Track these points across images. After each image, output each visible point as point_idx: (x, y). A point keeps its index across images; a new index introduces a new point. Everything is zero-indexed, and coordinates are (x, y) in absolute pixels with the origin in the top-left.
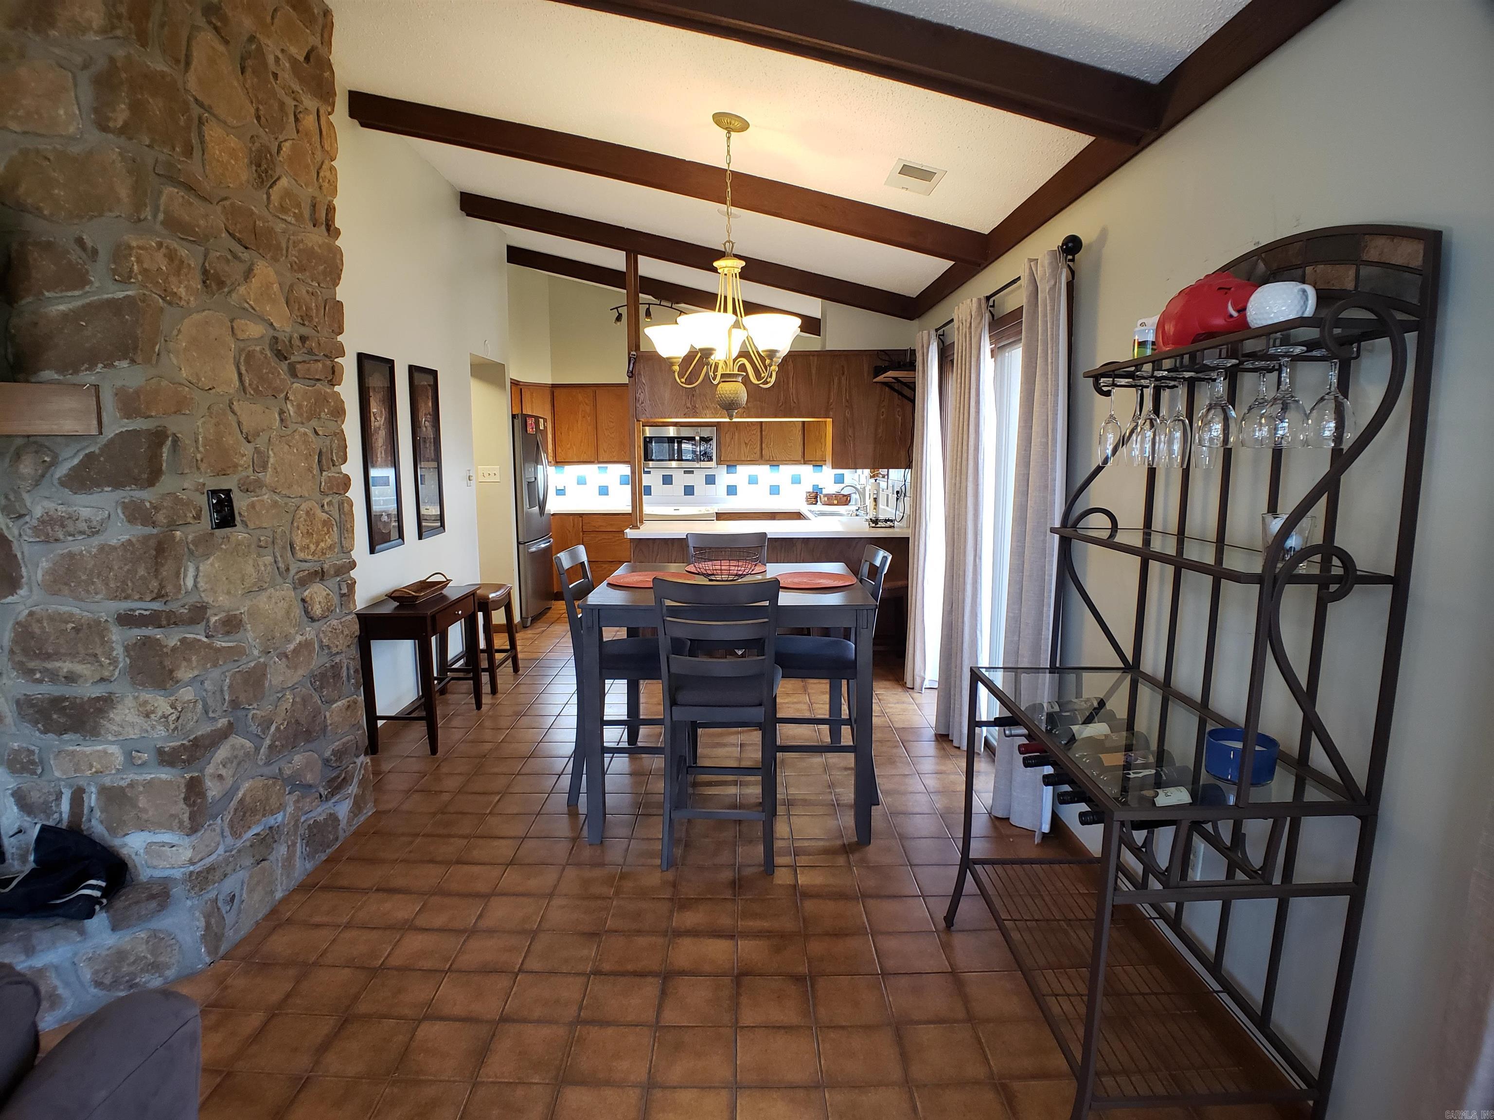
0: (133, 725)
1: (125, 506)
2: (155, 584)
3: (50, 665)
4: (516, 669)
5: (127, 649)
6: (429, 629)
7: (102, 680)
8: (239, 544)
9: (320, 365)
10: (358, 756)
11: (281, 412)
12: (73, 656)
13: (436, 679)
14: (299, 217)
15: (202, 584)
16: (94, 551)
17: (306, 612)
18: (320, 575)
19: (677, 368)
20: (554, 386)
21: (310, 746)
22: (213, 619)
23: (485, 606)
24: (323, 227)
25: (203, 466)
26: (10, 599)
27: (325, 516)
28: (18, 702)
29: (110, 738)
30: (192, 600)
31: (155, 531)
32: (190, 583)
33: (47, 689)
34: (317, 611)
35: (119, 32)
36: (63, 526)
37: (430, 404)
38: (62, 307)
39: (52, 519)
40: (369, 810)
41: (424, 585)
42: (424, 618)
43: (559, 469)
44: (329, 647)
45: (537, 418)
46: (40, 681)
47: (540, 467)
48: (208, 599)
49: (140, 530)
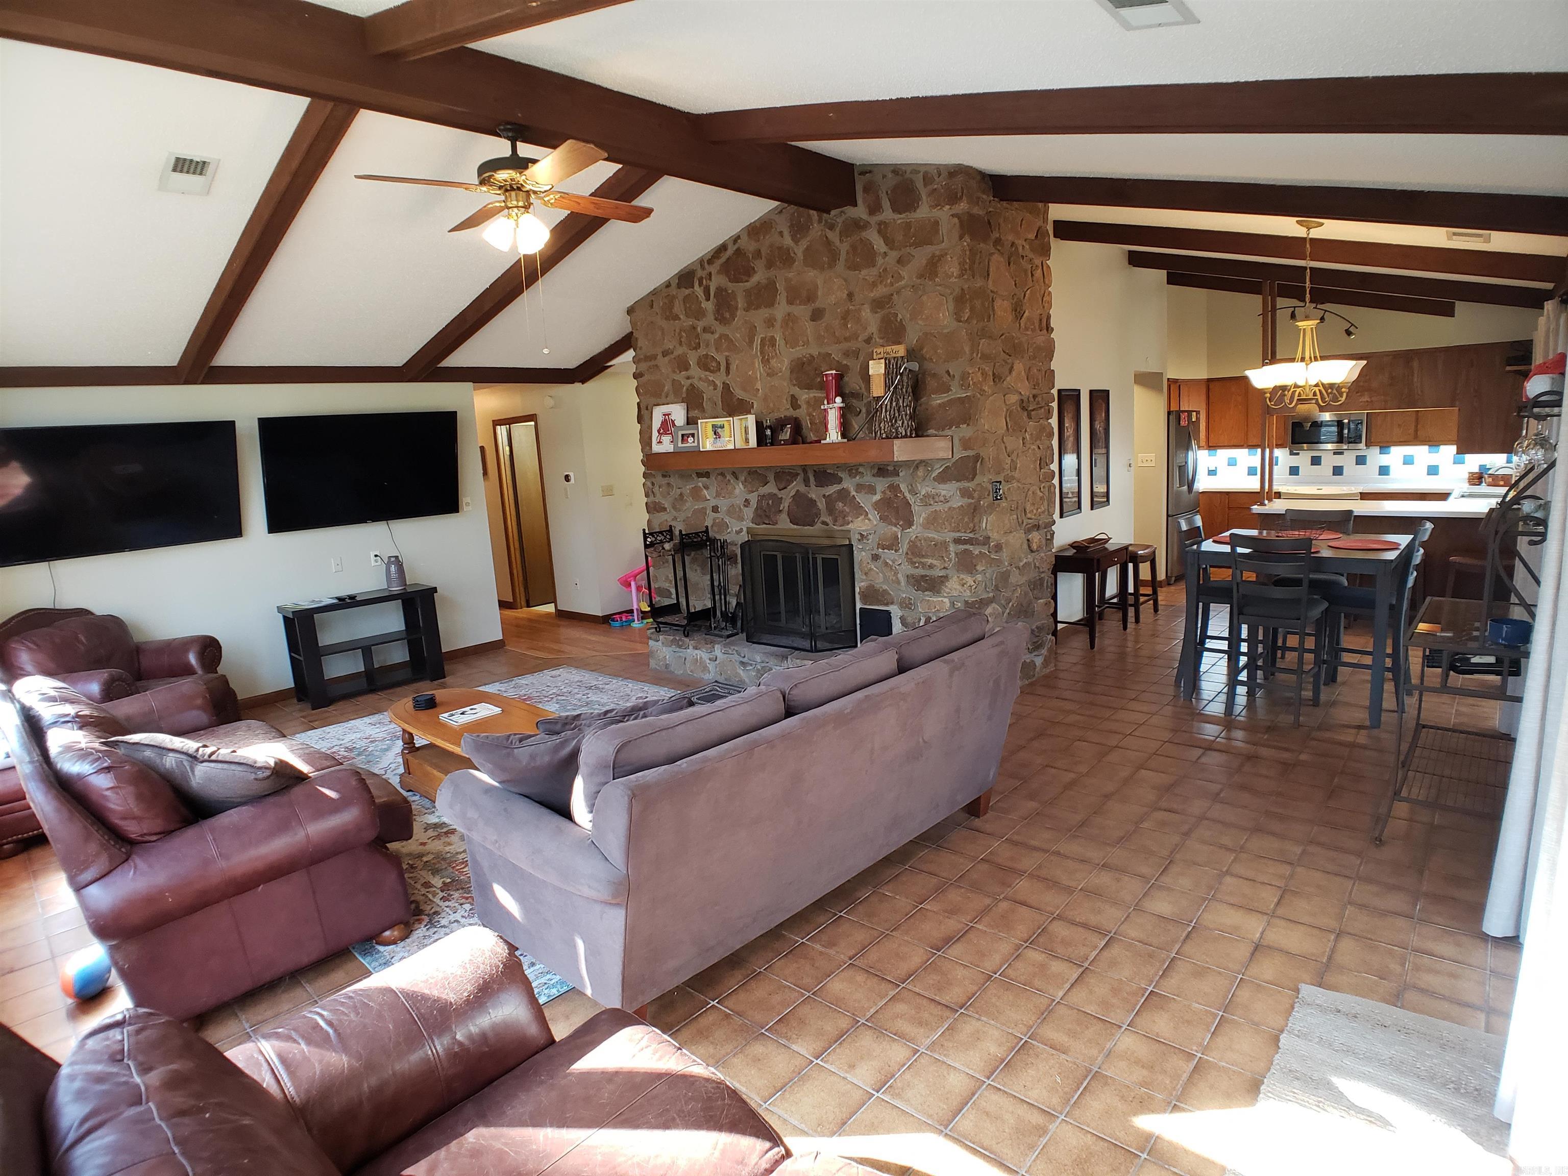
0: (956, 589)
1: (960, 490)
2: (971, 525)
3: (923, 560)
4: (1156, 610)
5: (956, 554)
6: (1095, 567)
7: (944, 568)
8: (1003, 508)
9: (1043, 410)
10: (1048, 634)
11: (1024, 439)
12: (933, 557)
13: (1097, 606)
14: (1033, 330)
15: (988, 527)
16: (946, 510)
17: (1029, 547)
18: (1037, 527)
19: (1268, 395)
20: (1209, 381)
21: (1025, 620)
22: (992, 544)
23: (1135, 559)
24: (1045, 330)
25: (992, 470)
26: (908, 530)
27: (1041, 494)
28: (907, 576)
29: (945, 595)
30: (984, 534)
31: (973, 501)
32: (984, 527)
33: (920, 572)
34: (1035, 547)
35: (965, 277)
36: (933, 498)
37: (1104, 415)
38: (938, 402)
39: (928, 495)
40: (1051, 668)
41: (1093, 540)
42: (1092, 560)
43: (1212, 452)
44: (1038, 567)
45: (1189, 413)
46: (917, 567)
47: (1190, 453)
48: (990, 535)
49: (966, 501)
